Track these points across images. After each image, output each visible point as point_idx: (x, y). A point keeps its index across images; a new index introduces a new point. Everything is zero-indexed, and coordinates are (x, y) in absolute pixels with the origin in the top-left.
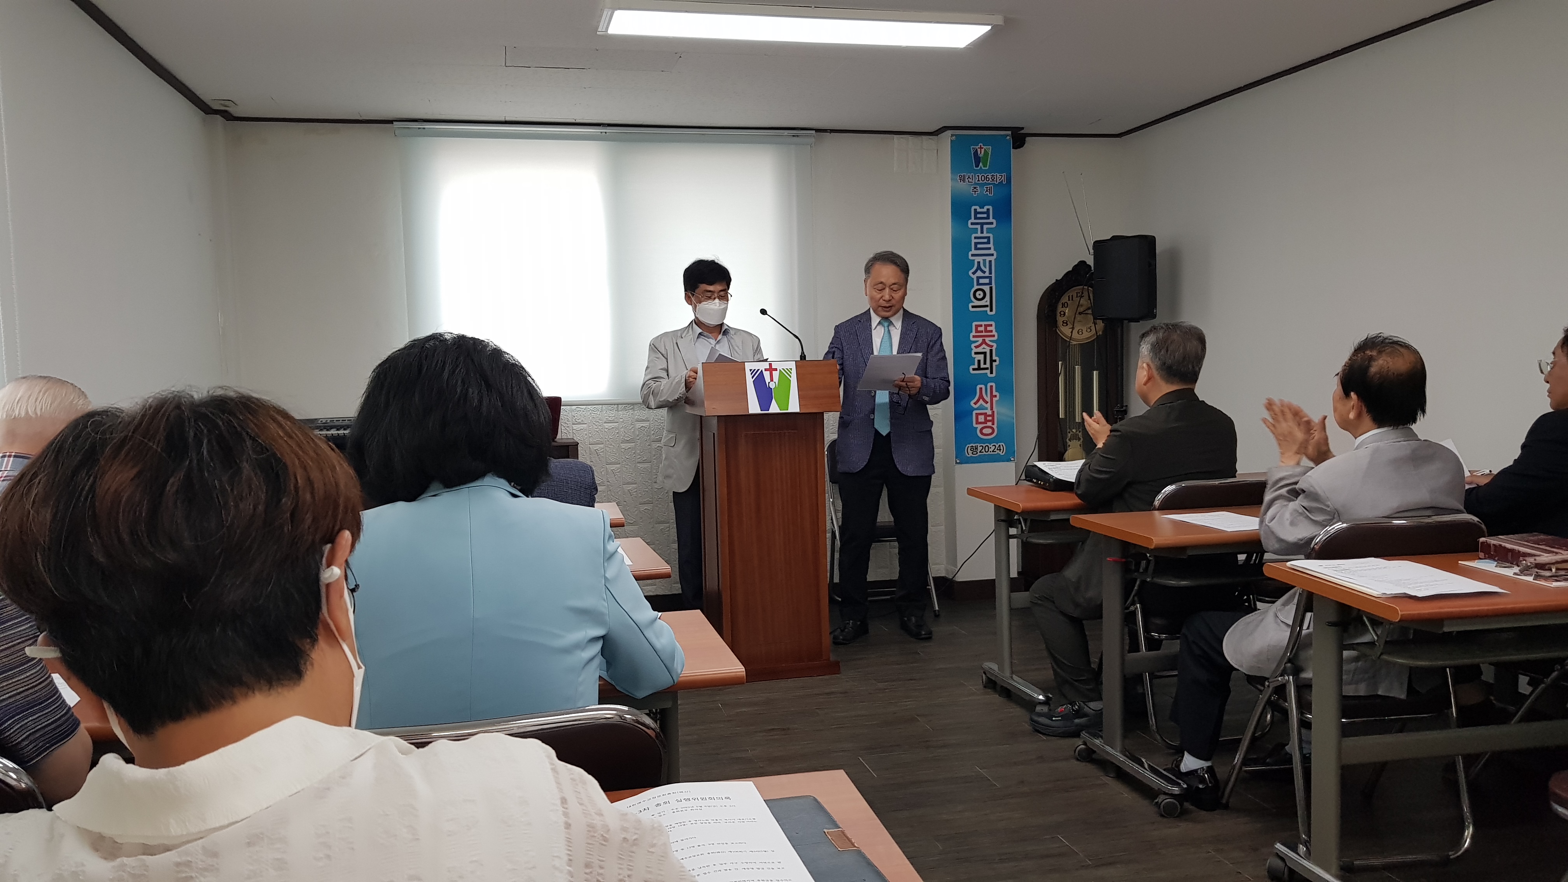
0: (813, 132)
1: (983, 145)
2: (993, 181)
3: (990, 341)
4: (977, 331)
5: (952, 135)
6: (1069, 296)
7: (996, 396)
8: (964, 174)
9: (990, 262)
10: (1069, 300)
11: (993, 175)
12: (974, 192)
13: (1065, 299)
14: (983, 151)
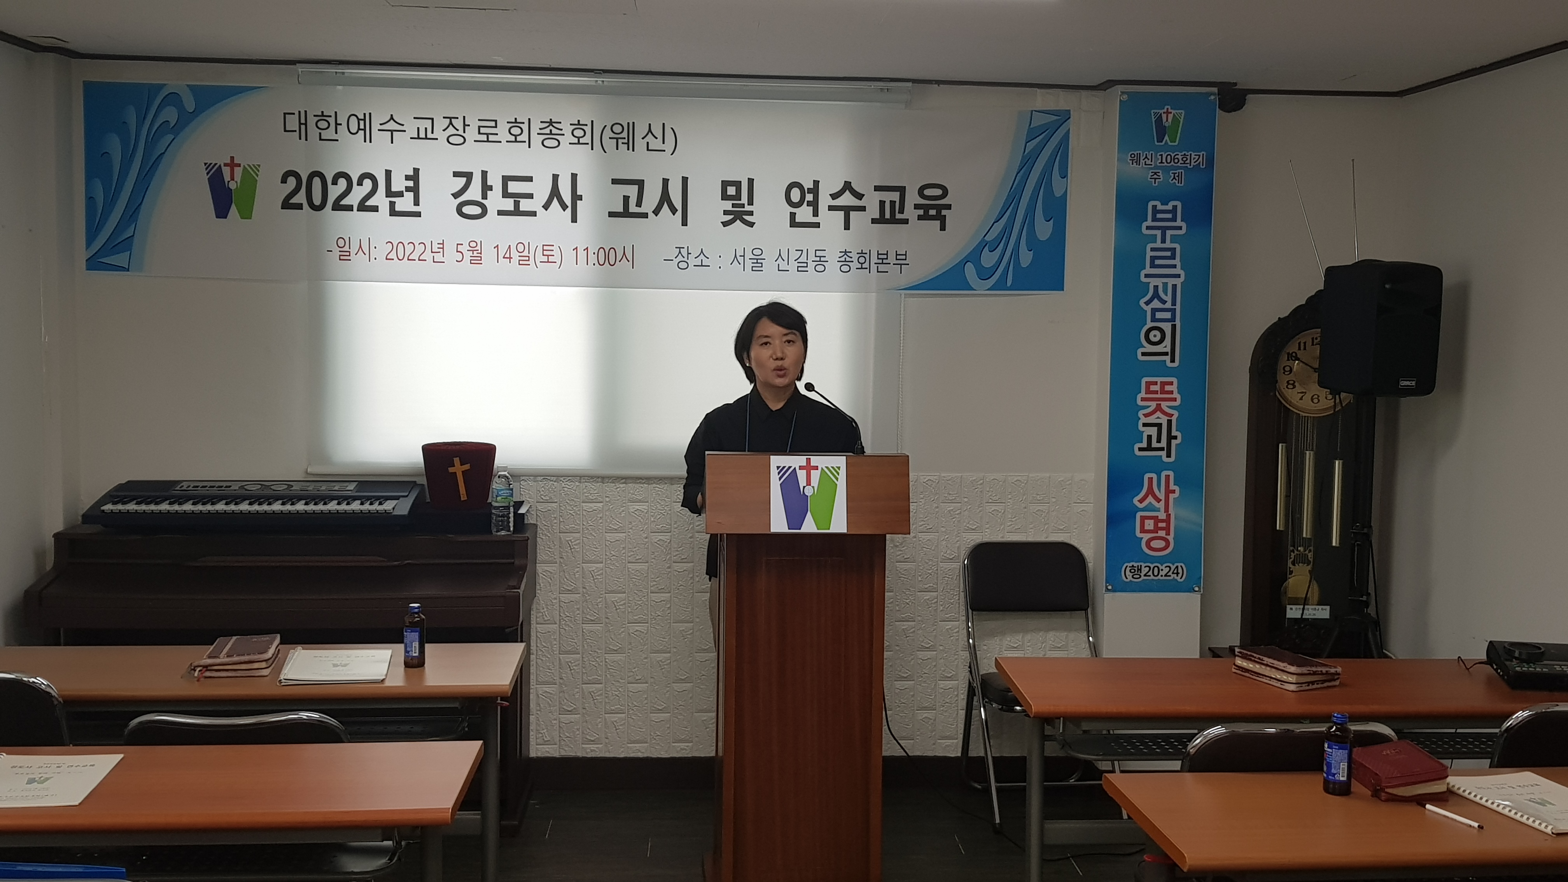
1: (1171, 109)
2: (1184, 163)
3: (1168, 406)
4: (1148, 391)
5: (1123, 93)
6: (1299, 344)
7: (1174, 492)
8: (1138, 152)
9: (1174, 287)
10: (1299, 349)
11: (1185, 154)
12: (1154, 180)
13: (1292, 348)
14: (1170, 116)
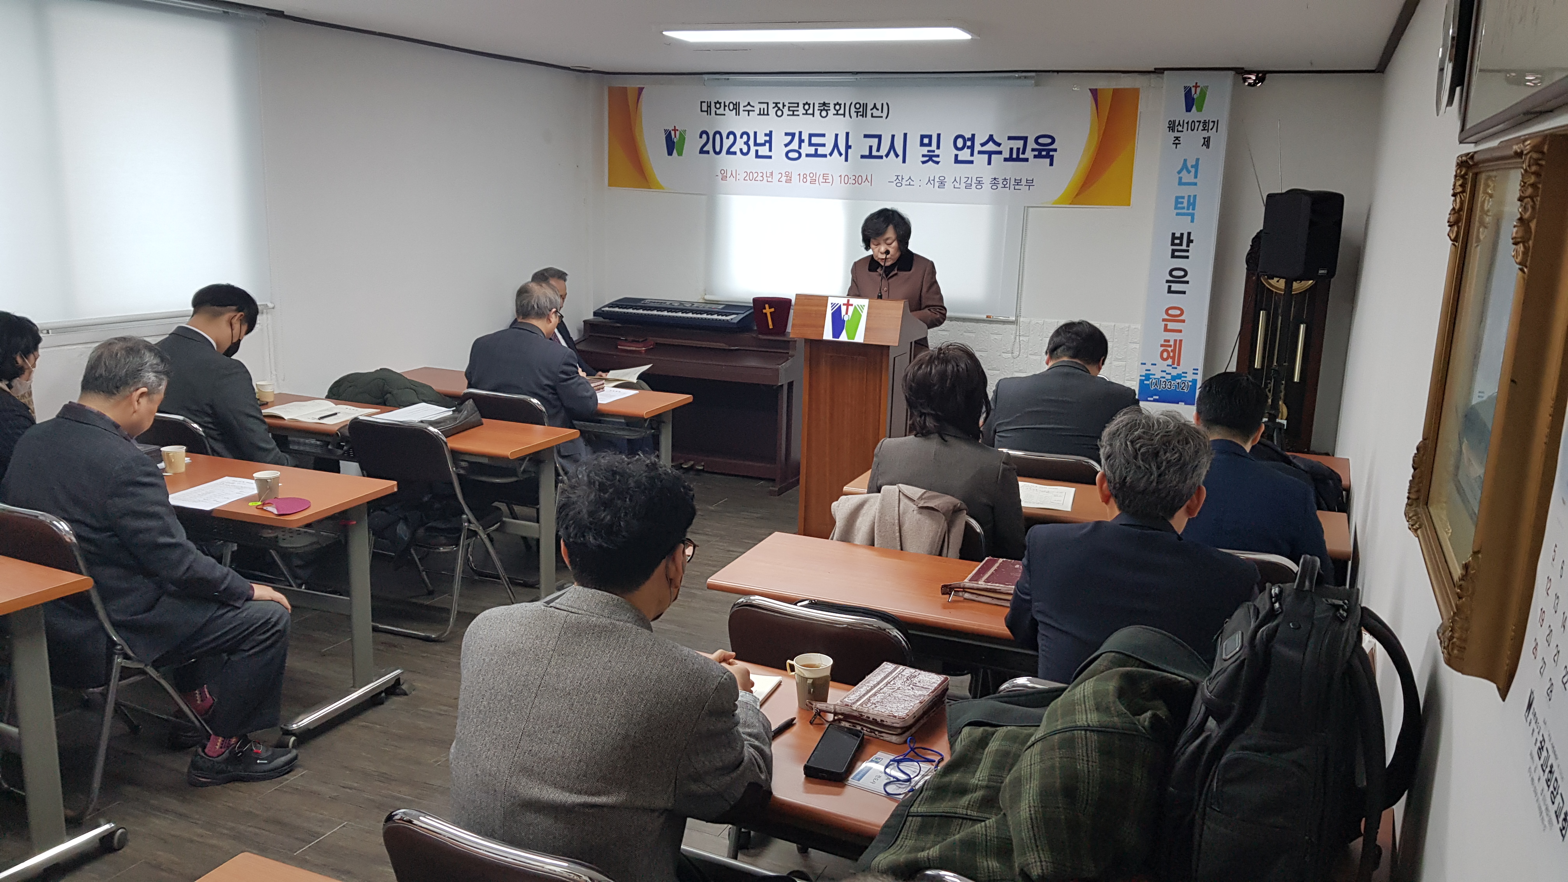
0: (1033, 74)
